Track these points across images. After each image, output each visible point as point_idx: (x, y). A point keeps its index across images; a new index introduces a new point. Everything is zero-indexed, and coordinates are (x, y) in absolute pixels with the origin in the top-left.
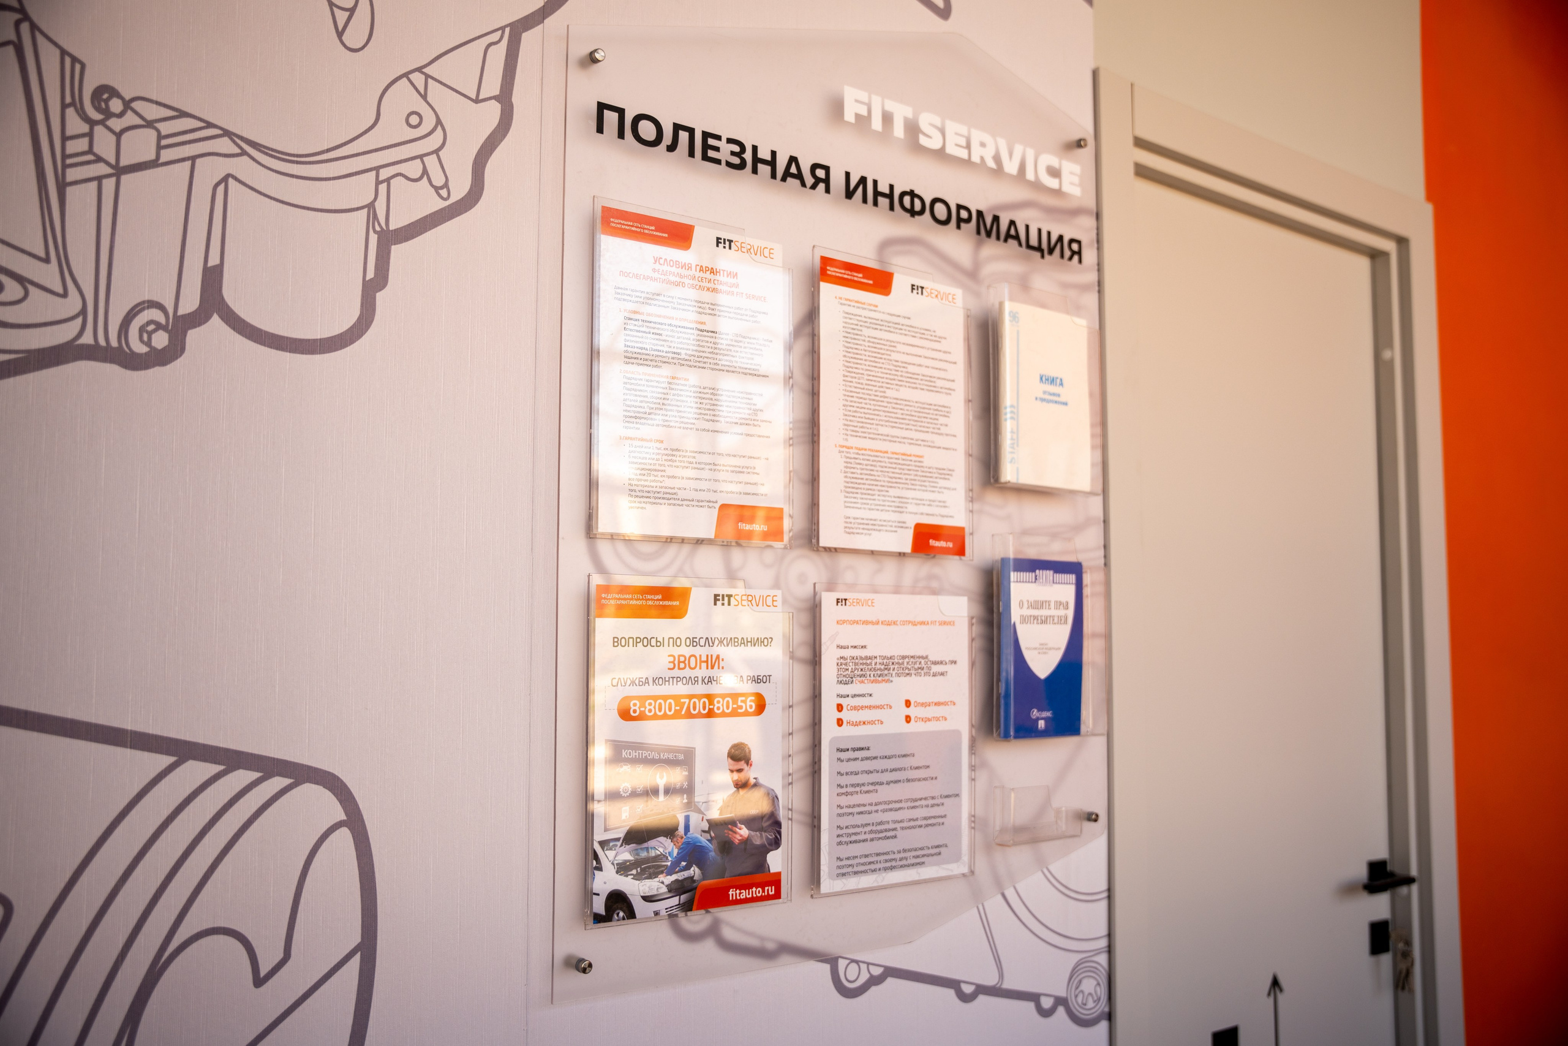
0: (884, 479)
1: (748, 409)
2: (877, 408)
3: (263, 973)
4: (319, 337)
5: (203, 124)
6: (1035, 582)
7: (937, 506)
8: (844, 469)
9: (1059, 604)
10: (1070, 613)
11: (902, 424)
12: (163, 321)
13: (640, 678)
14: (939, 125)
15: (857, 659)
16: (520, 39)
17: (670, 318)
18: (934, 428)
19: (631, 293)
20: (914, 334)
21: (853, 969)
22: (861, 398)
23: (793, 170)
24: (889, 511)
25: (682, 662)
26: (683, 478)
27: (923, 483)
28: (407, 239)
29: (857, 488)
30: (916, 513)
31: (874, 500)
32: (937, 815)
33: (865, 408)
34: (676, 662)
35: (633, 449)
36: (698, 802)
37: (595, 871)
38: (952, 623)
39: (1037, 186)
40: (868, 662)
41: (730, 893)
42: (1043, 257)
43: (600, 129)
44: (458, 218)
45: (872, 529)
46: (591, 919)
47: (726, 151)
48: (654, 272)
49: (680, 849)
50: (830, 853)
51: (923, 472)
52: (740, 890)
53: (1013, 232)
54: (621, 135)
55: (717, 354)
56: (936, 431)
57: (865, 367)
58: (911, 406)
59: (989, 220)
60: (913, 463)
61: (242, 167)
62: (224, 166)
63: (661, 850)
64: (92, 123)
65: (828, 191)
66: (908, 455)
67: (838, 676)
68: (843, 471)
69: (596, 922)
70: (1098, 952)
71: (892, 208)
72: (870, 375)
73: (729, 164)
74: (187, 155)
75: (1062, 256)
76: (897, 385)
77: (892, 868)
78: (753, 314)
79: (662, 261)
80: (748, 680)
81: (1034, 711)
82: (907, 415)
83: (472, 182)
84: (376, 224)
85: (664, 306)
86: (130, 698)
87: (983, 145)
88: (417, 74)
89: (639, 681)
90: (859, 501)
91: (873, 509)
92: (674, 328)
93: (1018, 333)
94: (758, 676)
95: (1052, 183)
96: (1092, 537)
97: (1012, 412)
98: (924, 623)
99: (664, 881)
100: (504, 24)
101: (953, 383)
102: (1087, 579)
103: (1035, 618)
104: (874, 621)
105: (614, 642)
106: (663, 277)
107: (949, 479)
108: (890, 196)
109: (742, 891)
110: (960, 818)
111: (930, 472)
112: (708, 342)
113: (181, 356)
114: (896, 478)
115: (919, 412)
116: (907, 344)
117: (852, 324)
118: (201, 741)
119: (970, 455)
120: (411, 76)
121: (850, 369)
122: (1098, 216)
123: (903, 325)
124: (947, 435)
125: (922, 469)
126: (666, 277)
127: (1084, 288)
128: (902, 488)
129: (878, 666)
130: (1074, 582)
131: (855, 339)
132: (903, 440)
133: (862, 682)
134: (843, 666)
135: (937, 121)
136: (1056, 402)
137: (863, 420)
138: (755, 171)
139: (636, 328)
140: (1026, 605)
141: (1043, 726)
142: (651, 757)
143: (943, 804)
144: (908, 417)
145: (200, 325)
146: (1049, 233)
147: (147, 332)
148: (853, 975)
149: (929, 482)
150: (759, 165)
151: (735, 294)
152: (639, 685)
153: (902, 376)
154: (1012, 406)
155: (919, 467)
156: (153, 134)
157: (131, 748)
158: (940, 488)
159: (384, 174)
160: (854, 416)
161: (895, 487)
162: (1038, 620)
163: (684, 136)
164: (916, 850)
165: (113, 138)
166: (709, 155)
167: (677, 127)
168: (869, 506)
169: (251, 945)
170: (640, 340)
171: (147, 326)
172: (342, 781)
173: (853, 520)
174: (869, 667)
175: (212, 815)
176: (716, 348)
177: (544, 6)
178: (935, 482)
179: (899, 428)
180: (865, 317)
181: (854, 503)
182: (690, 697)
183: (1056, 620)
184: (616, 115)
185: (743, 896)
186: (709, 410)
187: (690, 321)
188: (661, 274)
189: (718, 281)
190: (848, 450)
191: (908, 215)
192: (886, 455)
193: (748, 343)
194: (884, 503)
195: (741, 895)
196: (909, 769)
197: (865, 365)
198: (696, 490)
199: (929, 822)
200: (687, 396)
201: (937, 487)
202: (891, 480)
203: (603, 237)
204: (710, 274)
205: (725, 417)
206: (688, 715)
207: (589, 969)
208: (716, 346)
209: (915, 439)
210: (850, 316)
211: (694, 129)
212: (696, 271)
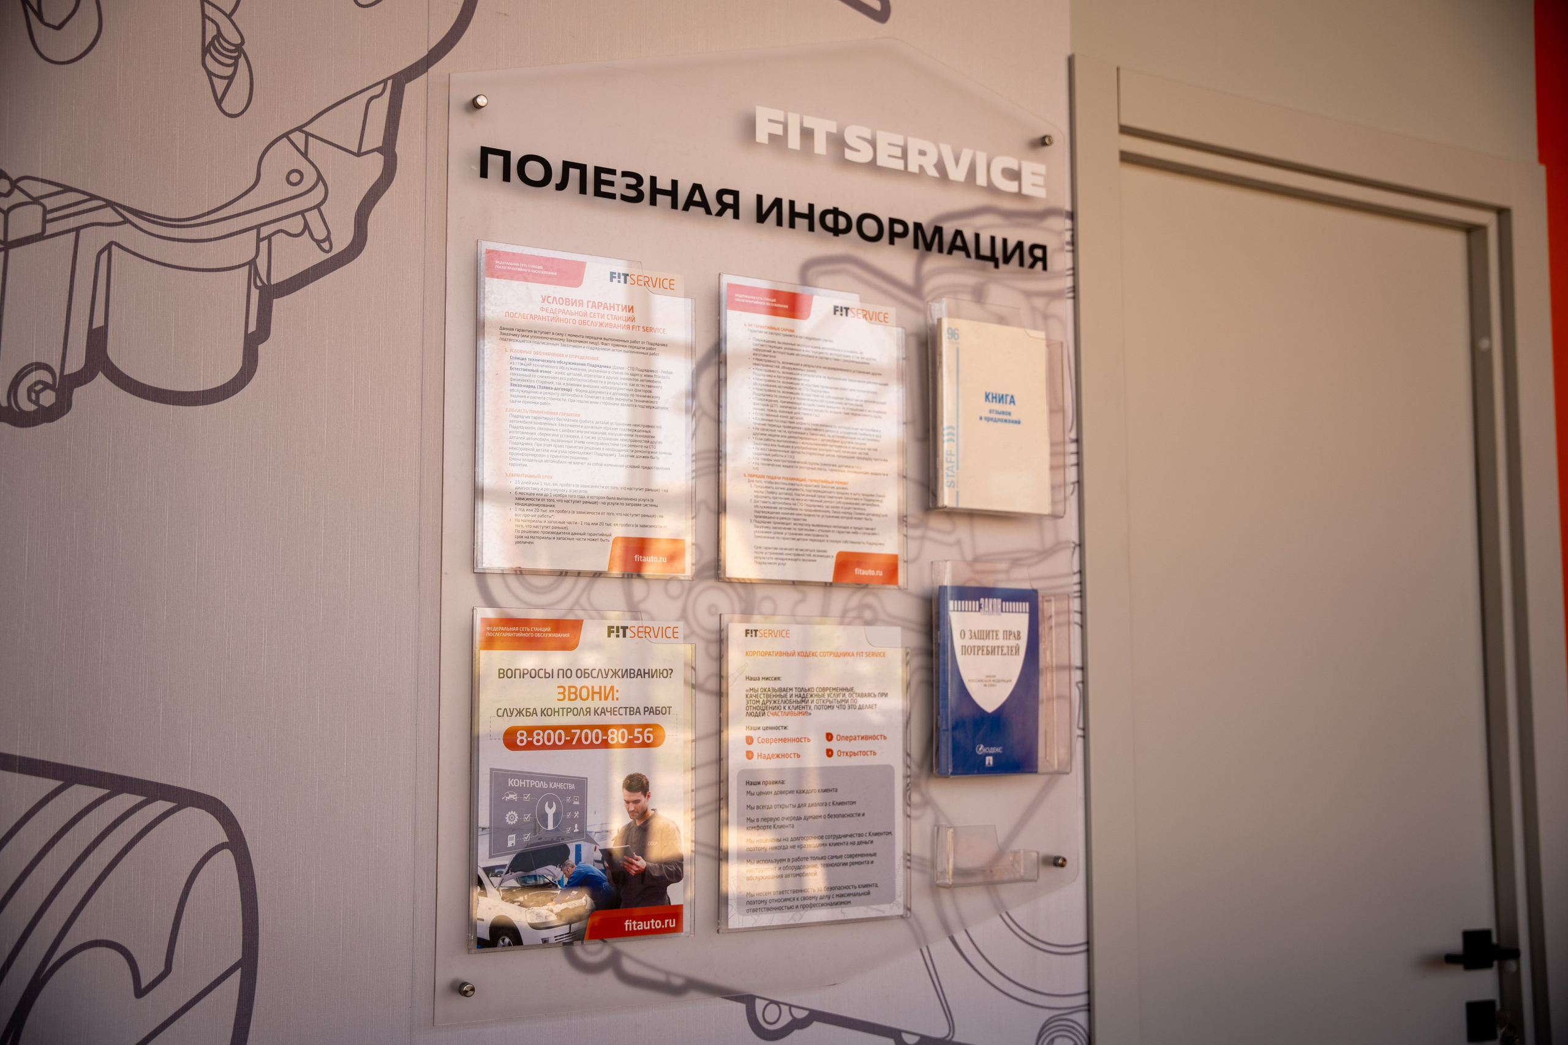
0: (801, 507)
1: (646, 441)
2: (792, 435)
3: (144, 985)
4: (202, 389)
5: (86, 197)
6: (979, 611)
7: (864, 534)
9: (1008, 634)
10: (1023, 643)
11: (823, 450)
12: (50, 380)
13: (527, 709)
14: (869, 137)
15: (769, 690)
16: (403, 90)
17: (559, 355)
19: (517, 333)
20: (837, 357)
21: (772, 1013)
22: (774, 426)
23: (697, 198)
24: (807, 540)
25: (573, 693)
26: (574, 512)
27: (847, 511)
28: (289, 292)
29: (769, 518)
30: (840, 542)
31: (790, 529)
32: (865, 853)
33: (778, 436)
34: (567, 693)
35: (520, 485)
36: (591, 832)
37: (479, 897)
38: (882, 655)
39: (991, 189)
40: (782, 694)
41: (626, 924)
42: (997, 266)
43: (484, 174)
44: (341, 269)
45: (786, 559)
46: (474, 944)
47: (620, 185)
48: (542, 311)
49: (570, 877)
51: (847, 499)
52: (637, 921)
53: (959, 242)
54: (506, 177)
55: (611, 388)
56: (863, 456)
57: (778, 394)
59: (929, 233)
60: (835, 490)
61: (125, 235)
62: (106, 235)
63: (550, 878)
65: (736, 216)
66: (830, 483)
67: (747, 708)
68: (753, 501)
69: (479, 946)
70: (1075, 1010)
71: (811, 228)
72: (785, 402)
73: (624, 198)
74: (72, 226)
76: (816, 410)
78: (650, 346)
79: (550, 300)
80: (645, 711)
81: (980, 747)
82: (829, 441)
83: (355, 233)
84: (258, 280)
85: (553, 344)
86: (19, 726)
87: (922, 153)
88: (297, 133)
89: (527, 712)
90: (772, 530)
91: (788, 539)
92: (564, 365)
93: (958, 349)
94: (656, 707)
95: (1011, 186)
96: (1067, 561)
98: (849, 654)
99: (553, 909)
100: (386, 77)
101: (885, 406)
102: (1048, 608)
103: (980, 648)
104: (789, 652)
105: (499, 673)
106: (552, 315)
107: (878, 506)
108: (810, 216)
109: (639, 923)
110: (893, 857)
111: (856, 499)
112: (601, 377)
113: (67, 412)
114: (815, 506)
115: (843, 437)
116: (829, 368)
117: (764, 351)
118: (86, 766)
119: (905, 477)
120: (291, 136)
121: (762, 397)
122: (1072, 216)
123: (823, 348)
124: (876, 460)
125: (847, 496)
126: (555, 315)
127: (1055, 295)
128: (823, 516)
129: (794, 698)
130: (1028, 610)
131: (767, 366)
133: (776, 714)
134: (754, 698)
135: (867, 133)
136: (1006, 421)
137: (777, 448)
138: (653, 202)
139: (523, 367)
140: (968, 635)
141: (991, 763)
142: (540, 786)
143: (872, 842)
144: (829, 443)
145: (86, 383)
146: (1005, 241)
147: (35, 392)
148: (770, 1016)
149: (855, 509)
150: (659, 196)
151: (631, 327)
152: (527, 716)
153: (822, 401)
154: (949, 428)
155: (842, 494)
157: (19, 772)
158: (868, 515)
159: (265, 231)
160: (766, 445)
161: (814, 516)
162: (983, 650)
163: (574, 173)
164: (840, 888)
166: (602, 190)
167: (567, 166)
168: (783, 536)
169: (133, 958)
170: (528, 378)
171: (35, 386)
172: (224, 805)
173: (764, 551)
174: (783, 699)
175: (96, 836)
176: (610, 383)
177: (428, 55)
178: (862, 509)
179: (818, 454)
180: (779, 343)
181: (766, 532)
182: (582, 728)
183: (1005, 651)
184: (501, 158)
185: (640, 927)
186: (602, 444)
187: (582, 358)
188: (550, 312)
189: (612, 315)
190: (759, 479)
191: (831, 234)
192: (803, 483)
193: (645, 376)
194: (801, 532)
195: (638, 927)
196: (831, 804)
197: (779, 392)
198: (589, 524)
199: (856, 860)
200: (578, 432)
201: (864, 514)
202: (809, 508)
203: (487, 279)
204: (604, 309)
205: (619, 451)
206: (580, 745)
207: (472, 993)
208: (610, 381)
209: (837, 465)
210: (761, 343)
211: (586, 165)
212: (588, 307)
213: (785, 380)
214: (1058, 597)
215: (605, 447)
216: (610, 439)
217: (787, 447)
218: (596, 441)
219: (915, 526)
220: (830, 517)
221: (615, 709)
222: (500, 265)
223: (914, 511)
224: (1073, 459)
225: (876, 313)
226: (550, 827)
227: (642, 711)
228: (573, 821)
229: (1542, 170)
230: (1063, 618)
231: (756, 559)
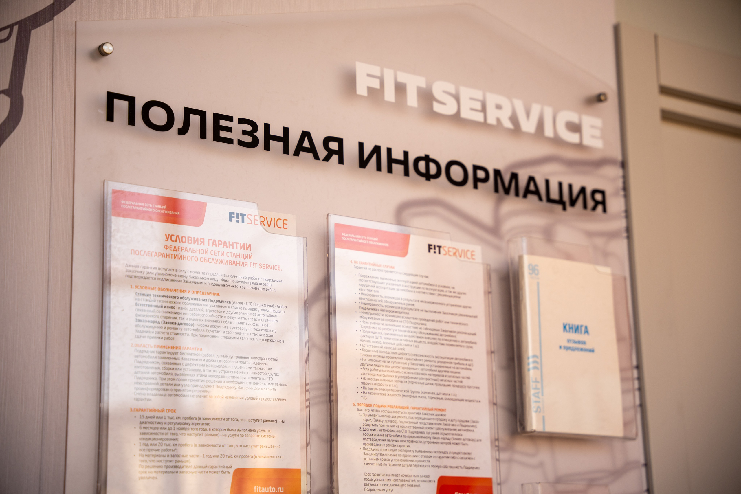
0: (405, 434)
1: (264, 373)
2: (396, 365)
7: (462, 458)
11: (423, 379)
14: (453, 91)
16: (29, 36)
17: (183, 291)
18: (456, 382)
19: (143, 270)
20: (432, 292)
22: (379, 356)
23: (306, 144)
24: (411, 466)
26: (196, 445)
27: (446, 436)
29: (377, 445)
30: (440, 467)
31: (395, 455)
33: (383, 366)
35: (145, 420)
39: (557, 141)
42: (564, 209)
43: (110, 117)
45: (393, 485)
47: (237, 131)
48: (166, 248)
51: (446, 425)
53: (532, 187)
54: (132, 121)
55: (231, 323)
56: (458, 384)
57: (382, 327)
58: (431, 361)
59: (507, 178)
60: (435, 417)
65: (341, 161)
66: (430, 410)
68: (362, 429)
71: (407, 173)
72: (388, 334)
73: (241, 143)
76: (415, 341)
78: (267, 282)
79: (174, 238)
82: (428, 370)
85: (177, 281)
87: (499, 107)
90: (380, 457)
91: (394, 465)
92: (187, 301)
93: (538, 284)
95: (573, 138)
97: (534, 362)
100: (12, 22)
101: (474, 336)
106: (175, 253)
107: (473, 431)
108: (405, 162)
111: (453, 425)
112: (221, 312)
114: (417, 433)
115: (440, 367)
116: (426, 302)
117: (369, 286)
119: (495, 404)
121: (367, 330)
122: (624, 165)
123: (420, 284)
124: (470, 387)
125: (445, 422)
126: (178, 253)
127: (612, 235)
128: (424, 442)
131: (371, 300)
132: (423, 395)
135: (451, 88)
136: (582, 350)
137: (382, 378)
138: (267, 147)
139: (148, 303)
144: (428, 372)
146: (570, 187)
149: (453, 434)
150: (272, 142)
151: (249, 264)
154: (534, 356)
155: (441, 420)
158: (464, 440)
160: (372, 375)
161: (416, 442)
163: (195, 119)
166: (220, 136)
167: (188, 112)
168: (390, 462)
170: (153, 313)
173: (373, 478)
176: (230, 317)
177: (53, 4)
178: (459, 435)
179: (419, 383)
180: (381, 278)
181: (375, 459)
184: (126, 103)
186: (223, 377)
187: (204, 293)
188: (174, 250)
189: (231, 253)
190: (367, 408)
191: (423, 179)
192: (406, 410)
193: (262, 310)
194: (406, 458)
197: (383, 324)
198: (210, 457)
200: (200, 365)
201: (461, 440)
202: (412, 435)
203: (114, 219)
204: (223, 247)
205: (239, 383)
208: (230, 315)
209: (436, 393)
210: (366, 279)
211: (205, 112)
212: (209, 245)
213: (388, 313)
215: (226, 379)
216: (231, 372)
217: (392, 376)
218: (217, 374)
219: (505, 449)
220: (431, 443)
222: (126, 205)
223: (503, 435)
225: (464, 251)
231: (366, 486)
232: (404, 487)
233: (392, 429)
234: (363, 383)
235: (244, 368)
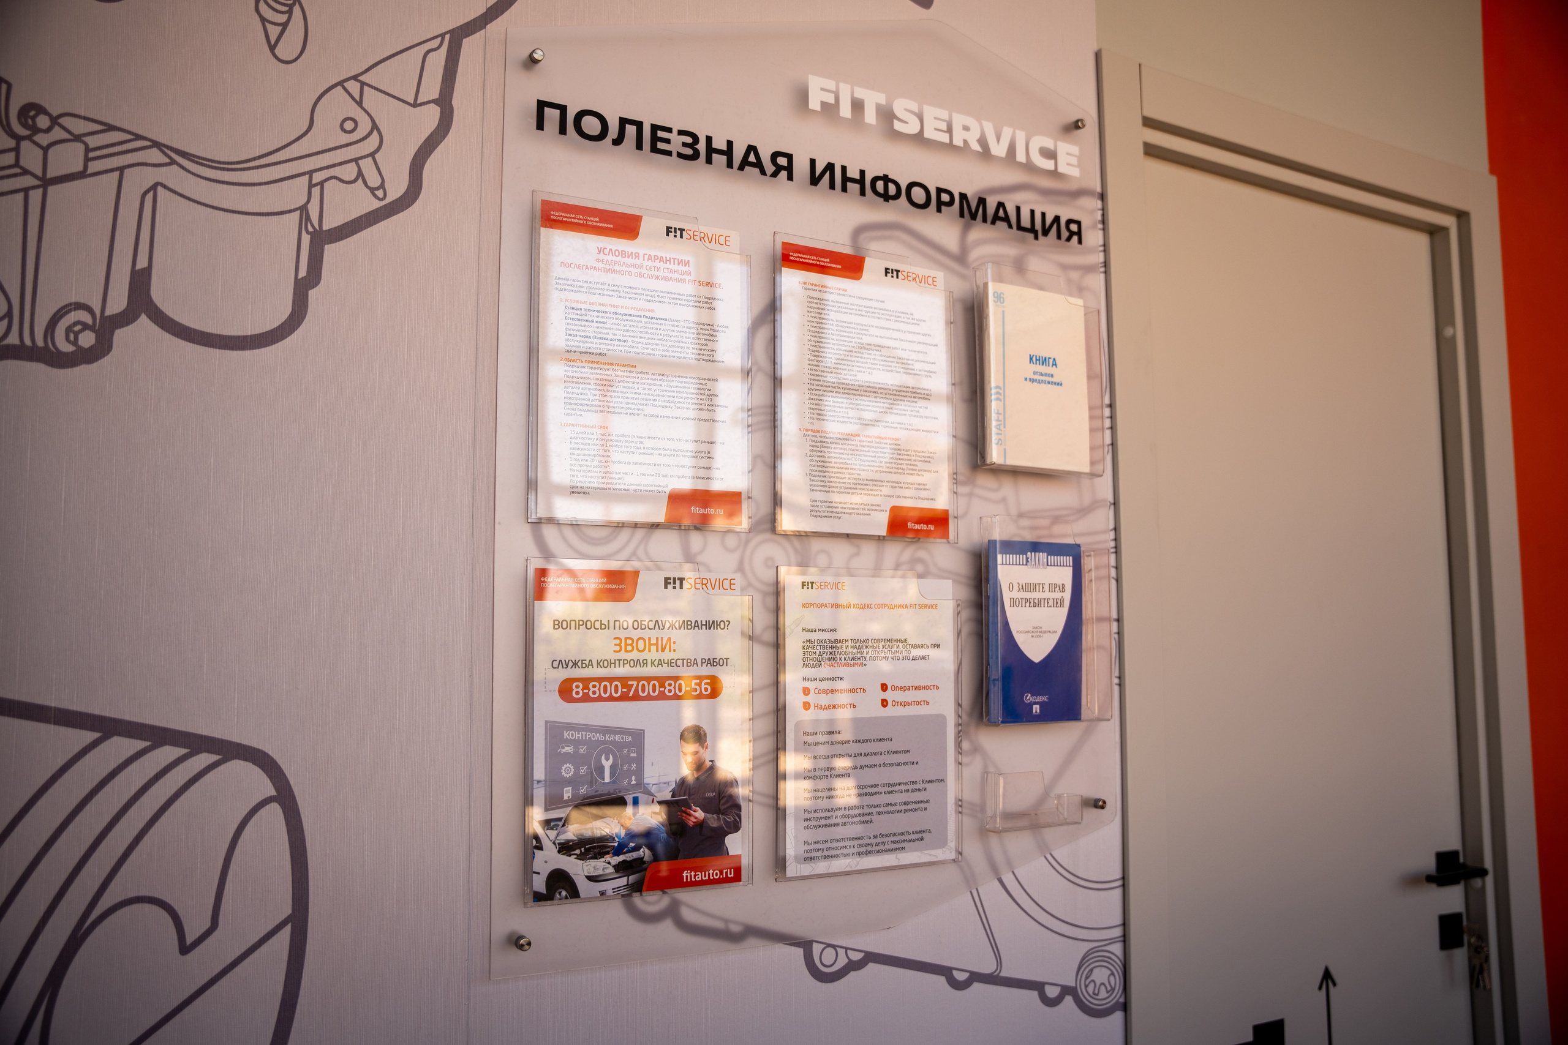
0: (855, 462)
1: (702, 394)
3: (189, 940)
4: (249, 334)
5: (131, 137)
6: (1026, 565)
7: (916, 489)
8: (809, 453)
9: (1053, 587)
10: (1067, 596)
11: (876, 407)
12: (89, 321)
13: (582, 660)
14: (916, 110)
15: (825, 642)
16: (461, 45)
17: (615, 306)
18: (912, 411)
19: (573, 283)
20: (888, 317)
21: (829, 956)
22: (829, 382)
23: (752, 158)
24: (861, 494)
25: (629, 645)
26: (630, 463)
27: (899, 466)
28: (341, 239)
29: (824, 472)
30: (893, 496)
31: (844, 483)
32: (919, 800)
34: (623, 645)
35: (575, 435)
36: (648, 784)
37: (535, 850)
38: (934, 607)
39: (1029, 167)
40: (838, 645)
41: (685, 874)
42: (1036, 238)
43: (540, 126)
44: (395, 217)
45: (841, 513)
46: (531, 897)
47: (677, 142)
50: (796, 837)
51: (900, 454)
52: (695, 872)
53: (1001, 213)
54: (563, 130)
55: (667, 340)
56: (914, 414)
57: (832, 351)
58: (886, 389)
59: (974, 205)
60: (888, 446)
61: (172, 176)
62: (151, 176)
64: (19, 139)
65: (790, 178)
66: (884, 439)
67: (804, 659)
68: (808, 455)
69: (536, 900)
70: (1112, 941)
71: (863, 193)
72: (839, 359)
73: (680, 155)
74: (115, 166)
75: (1059, 237)
76: (869, 368)
77: (867, 853)
78: (706, 300)
79: (606, 252)
80: (702, 663)
81: (1028, 695)
82: (881, 398)
83: (409, 182)
84: (309, 225)
85: (609, 295)
86: (55, 676)
87: (966, 128)
88: (352, 82)
89: (582, 664)
90: (827, 484)
91: (842, 493)
92: (620, 317)
93: (1003, 312)
94: (714, 659)
95: (1048, 165)
96: (1103, 518)
97: (997, 393)
98: (903, 606)
100: (443, 32)
101: (933, 366)
102: (1088, 563)
103: (1027, 600)
104: (845, 604)
105: (554, 625)
106: (607, 267)
107: (930, 462)
108: (861, 181)
109: (697, 873)
110: (946, 803)
111: (907, 455)
112: (657, 329)
113: (108, 353)
114: (869, 461)
115: (895, 395)
116: (881, 328)
117: (818, 308)
118: (127, 718)
119: (955, 437)
120: (345, 84)
121: (816, 354)
122: (1103, 197)
123: (875, 308)
124: (926, 417)
125: (899, 452)
126: (611, 267)
127: (1089, 269)
128: (876, 471)
129: (850, 650)
130: (1071, 564)
131: (821, 324)
133: (832, 665)
134: (810, 649)
135: (914, 107)
136: (1049, 382)
138: (709, 161)
139: (578, 317)
140: (1016, 588)
141: (1038, 711)
142: (596, 738)
143: (925, 789)
144: (882, 400)
145: (128, 324)
146: (1043, 215)
147: (74, 332)
148: (828, 959)
149: (907, 465)
150: (714, 155)
151: (687, 281)
152: (582, 667)
153: (874, 359)
154: (997, 387)
155: (896, 450)
156: (81, 147)
157: (54, 724)
158: (919, 471)
159: (317, 177)
160: (820, 400)
161: (868, 471)
162: (1030, 603)
163: (631, 130)
164: (894, 835)
165: (40, 152)
166: (658, 147)
167: (623, 122)
168: (838, 490)
169: (177, 915)
170: (583, 328)
171: (74, 326)
172: (272, 758)
173: (820, 504)
174: (839, 650)
175: (137, 789)
176: (666, 335)
177: (486, 12)
178: (914, 465)
179: (872, 411)
180: (832, 301)
181: (821, 486)
182: (639, 679)
183: (1051, 603)
184: (557, 112)
185: (698, 878)
186: (658, 395)
187: (638, 310)
188: (606, 264)
189: (668, 269)
190: (814, 434)
191: (881, 200)
192: (857, 438)
193: (701, 329)
194: (855, 486)
195: (697, 877)
196: (886, 753)
197: (833, 349)
198: (645, 475)
199: (910, 807)
200: (634, 383)
201: (916, 470)
202: (863, 463)
203: (542, 229)
204: (660, 262)
205: (675, 403)
206: (636, 698)
207: (527, 947)
208: (666, 333)
209: (890, 422)
210: (815, 301)
211: (642, 122)
212: (644, 260)
213: (839, 338)
214: (1098, 552)
215: (661, 398)
216: (666, 391)
217: (842, 403)
218: (652, 392)
219: (964, 483)
220: (883, 472)
221: (672, 661)
222: (555, 216)
223: (963, 468)
224: (1107, 423)
225: (925, 276)
226: (607, 779)
227: (699, 663)
228: (630, 773)
229: (1493, 180)
230: (1103, 572)
231: (812, 513)
232: (853, 515)
233: (841, 456)
234: (810, 409)
235: (681, 387)
